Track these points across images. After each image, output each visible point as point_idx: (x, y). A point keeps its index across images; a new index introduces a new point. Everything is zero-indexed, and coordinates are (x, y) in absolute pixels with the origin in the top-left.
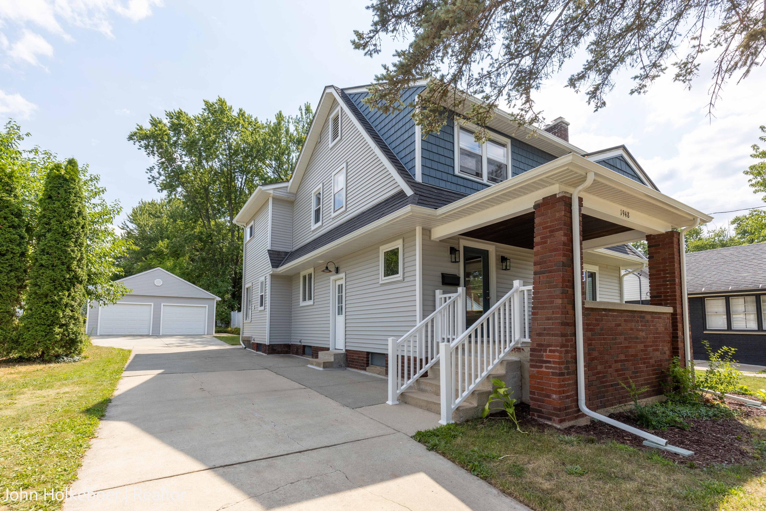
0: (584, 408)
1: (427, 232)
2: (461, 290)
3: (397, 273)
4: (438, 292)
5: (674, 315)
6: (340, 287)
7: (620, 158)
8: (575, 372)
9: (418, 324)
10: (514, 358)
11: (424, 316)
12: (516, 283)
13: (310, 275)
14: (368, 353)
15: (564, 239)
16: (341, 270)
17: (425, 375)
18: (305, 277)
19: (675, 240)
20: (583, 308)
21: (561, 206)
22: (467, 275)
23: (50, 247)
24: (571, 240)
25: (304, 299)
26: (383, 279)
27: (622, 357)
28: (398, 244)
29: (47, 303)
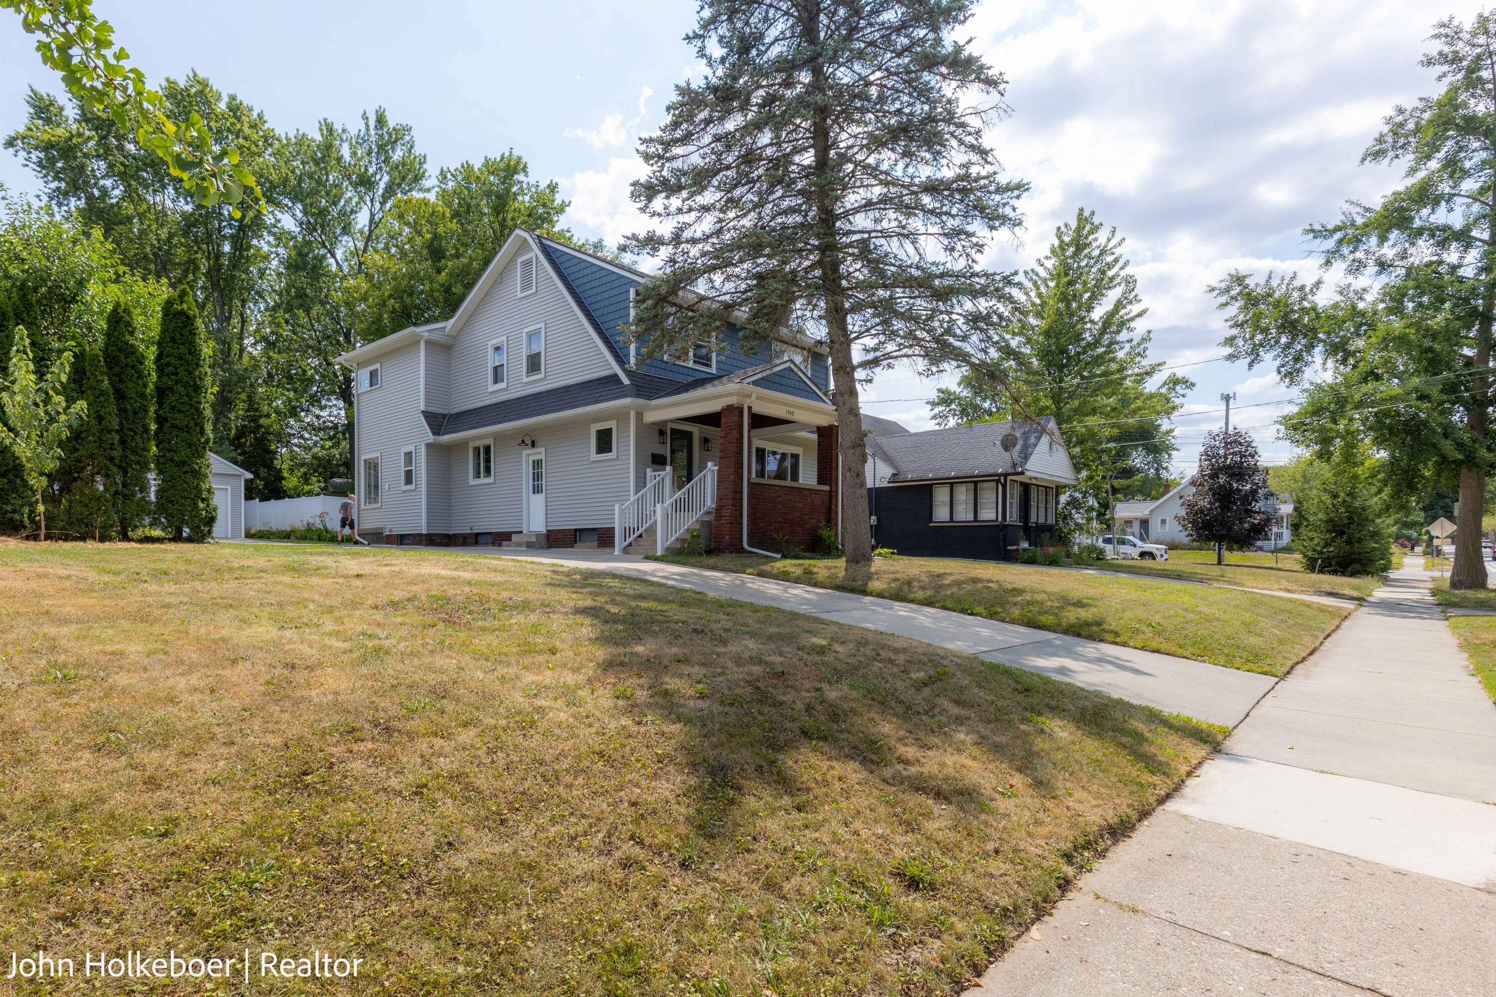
0: (746, 546)
1: (639, 415)
2: (668, 468)
3: (610, 451)
4: (648, 470)
5: (830, 492)
6: (537, 464)
7: (789, 369)
8: (741, 523)
9: (632, 499)
10: (707, 518)
11: (637, 491)
12: (710, 464)
13: (487, 449)
14: (576, 530)
15: (737, 436)
16: (537, 444)
17: (640, 536)
18: (477, 450)
19: (834, 432)
20: (749, 482)
21: (736, 413)
22: (673, 452)
23: (183, 403)
24: (742, 436)
25: (477, 475)
26: (594, 457)
27: (781, 520)
28: (612, 424)
29: (186, 472)
